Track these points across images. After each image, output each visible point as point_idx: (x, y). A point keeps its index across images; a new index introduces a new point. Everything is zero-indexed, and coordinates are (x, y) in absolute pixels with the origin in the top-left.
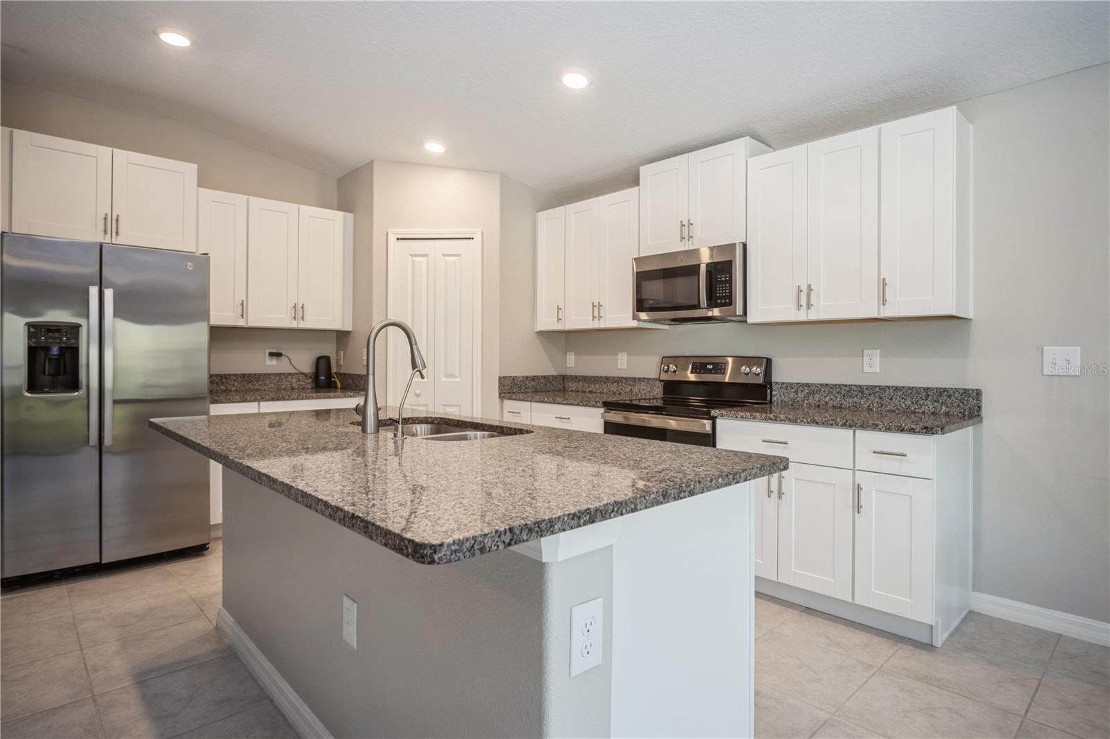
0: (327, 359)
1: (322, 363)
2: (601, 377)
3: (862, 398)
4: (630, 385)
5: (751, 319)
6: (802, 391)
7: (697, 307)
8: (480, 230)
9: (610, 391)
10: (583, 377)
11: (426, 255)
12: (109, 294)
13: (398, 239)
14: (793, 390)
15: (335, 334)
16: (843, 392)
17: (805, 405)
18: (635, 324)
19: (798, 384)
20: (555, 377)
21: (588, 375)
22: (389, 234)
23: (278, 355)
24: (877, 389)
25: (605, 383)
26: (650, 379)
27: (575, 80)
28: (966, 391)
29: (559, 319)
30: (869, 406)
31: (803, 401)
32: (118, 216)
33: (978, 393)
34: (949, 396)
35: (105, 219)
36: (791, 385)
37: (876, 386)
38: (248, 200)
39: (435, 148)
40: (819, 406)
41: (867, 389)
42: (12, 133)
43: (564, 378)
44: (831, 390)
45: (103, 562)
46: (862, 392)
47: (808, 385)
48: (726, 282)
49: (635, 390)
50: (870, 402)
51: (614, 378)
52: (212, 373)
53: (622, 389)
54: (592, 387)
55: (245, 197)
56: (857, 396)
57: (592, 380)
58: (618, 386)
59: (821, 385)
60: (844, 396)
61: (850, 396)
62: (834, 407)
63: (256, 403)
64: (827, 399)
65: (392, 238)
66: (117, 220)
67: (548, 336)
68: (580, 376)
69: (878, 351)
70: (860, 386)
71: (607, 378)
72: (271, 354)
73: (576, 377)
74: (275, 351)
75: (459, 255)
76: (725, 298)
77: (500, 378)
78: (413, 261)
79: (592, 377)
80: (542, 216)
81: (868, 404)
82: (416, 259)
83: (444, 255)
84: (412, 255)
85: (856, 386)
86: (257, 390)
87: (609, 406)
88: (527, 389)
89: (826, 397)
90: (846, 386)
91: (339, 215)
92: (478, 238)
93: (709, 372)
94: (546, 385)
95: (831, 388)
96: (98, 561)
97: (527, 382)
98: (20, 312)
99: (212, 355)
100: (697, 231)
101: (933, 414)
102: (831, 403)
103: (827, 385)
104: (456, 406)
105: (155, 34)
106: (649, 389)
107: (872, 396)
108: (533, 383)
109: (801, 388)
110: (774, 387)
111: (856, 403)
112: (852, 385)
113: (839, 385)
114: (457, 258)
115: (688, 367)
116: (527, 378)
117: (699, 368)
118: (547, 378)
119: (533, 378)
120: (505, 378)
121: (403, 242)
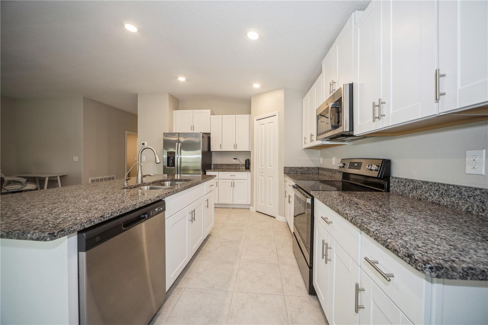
0: (248, 160)
3: (460, 199)
6: (408, 185)
8: (277, 112)
11: (264, 124)
12: (180, 144)
13: (257, 120)
14: (403, 184)
16: (441, 191)
17: (410, 197)
19: (406, 179)
20: (313, 168)
23: (236, 159)
24: (478, 192)
29: (305, 143)
30: (468, 208)
31: (409, 193)
32: (194, 126)
35: (191, 127)
37: (476, 189)
38: (222, 116)
39: (256, 86)
40: (421, 200)
41: (466, 191)
43: (319, 168)
44: (431, 187)
46: (461, 193)
47: (412, 181)
49: (336, 175)
50: (469, 204)
56: (455, 196)
59: (422, 182)
60: (442, 194)
61: (448, 196)
63: (218, 172)
64: (427, 195)
65: (255, 120)
69: (484, 151)
70: (458, 187)
72: (234, 159)
75: (272, 122)
80: (304, 100)
81: (466, 206)
82: (261, 126)
83: (269, 123)
85: (454, 186)
86: (230, 169)
88: (298, 172)
89: (426, 193)
90: (444, 185)
91: (248, 116)
93: (356, 167)
94: (308, 171)
95: (431, 186)
97: (298, 170)
98: (166, 149)
102: (430, 199)
103: (427, 182)
105: (177, 78)
107: (472, 198)
108: (301, 170)
109: (408, 183)
110: (391, 180)
111: (454, 203)
112: (450, 185)
113: (438, 184)
114: (272, 123)
115: (348, 165)
116: (297, 168)
117: (352, 165)
118: (308, 168)
119: (301, 168)
120: (286, 167)
121: (258, 121)
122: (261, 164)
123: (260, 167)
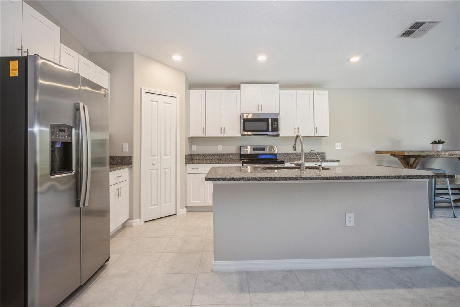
2: (212, 154)
4: (225, 156)
5: (281, 135)
6: (286, 155)
7: (267, 131)
8: (179, 94)
9: (216, 159)
10: (202, 154)
11: (157, 102)
13: (146, 92)
14: (283, 155)
21: (205, 153)
22: (142, 90)
25: (213, 156)
26: (234, 154)
27: (262, 58)
28: (323, 153)
29: (204, 133)
31: (286, 158)
33: (325, 153)
34: (320, 154)
36: (282, 153)
40: (290, 159)
43: (192, 155)
48: (276, 124)
51: (218, 154)
53: (221, 158)
54: (207, 158)
55: (78, 54)
57: (207, 155)
58: (220, 157)
61: (298, 156)
62: (294, 159)
64: (292, 157)
65: (144, 92)
68: (201, 154)
71: (215, 154)
73: (199, 154)
76: (276, 129)
77: (186, 155)
79: (207, 154)
80: (192, 92)
82: (153, 103)
83: (164, 103)
84: (151, 101)
85: (299, 153)
92: (178, 97)
93: (260, 150)
101: (317, 158)
106: (233, 157)
110: (278, 154)
114: (170, 104)
115: (251, 149)
117: (256, 150)
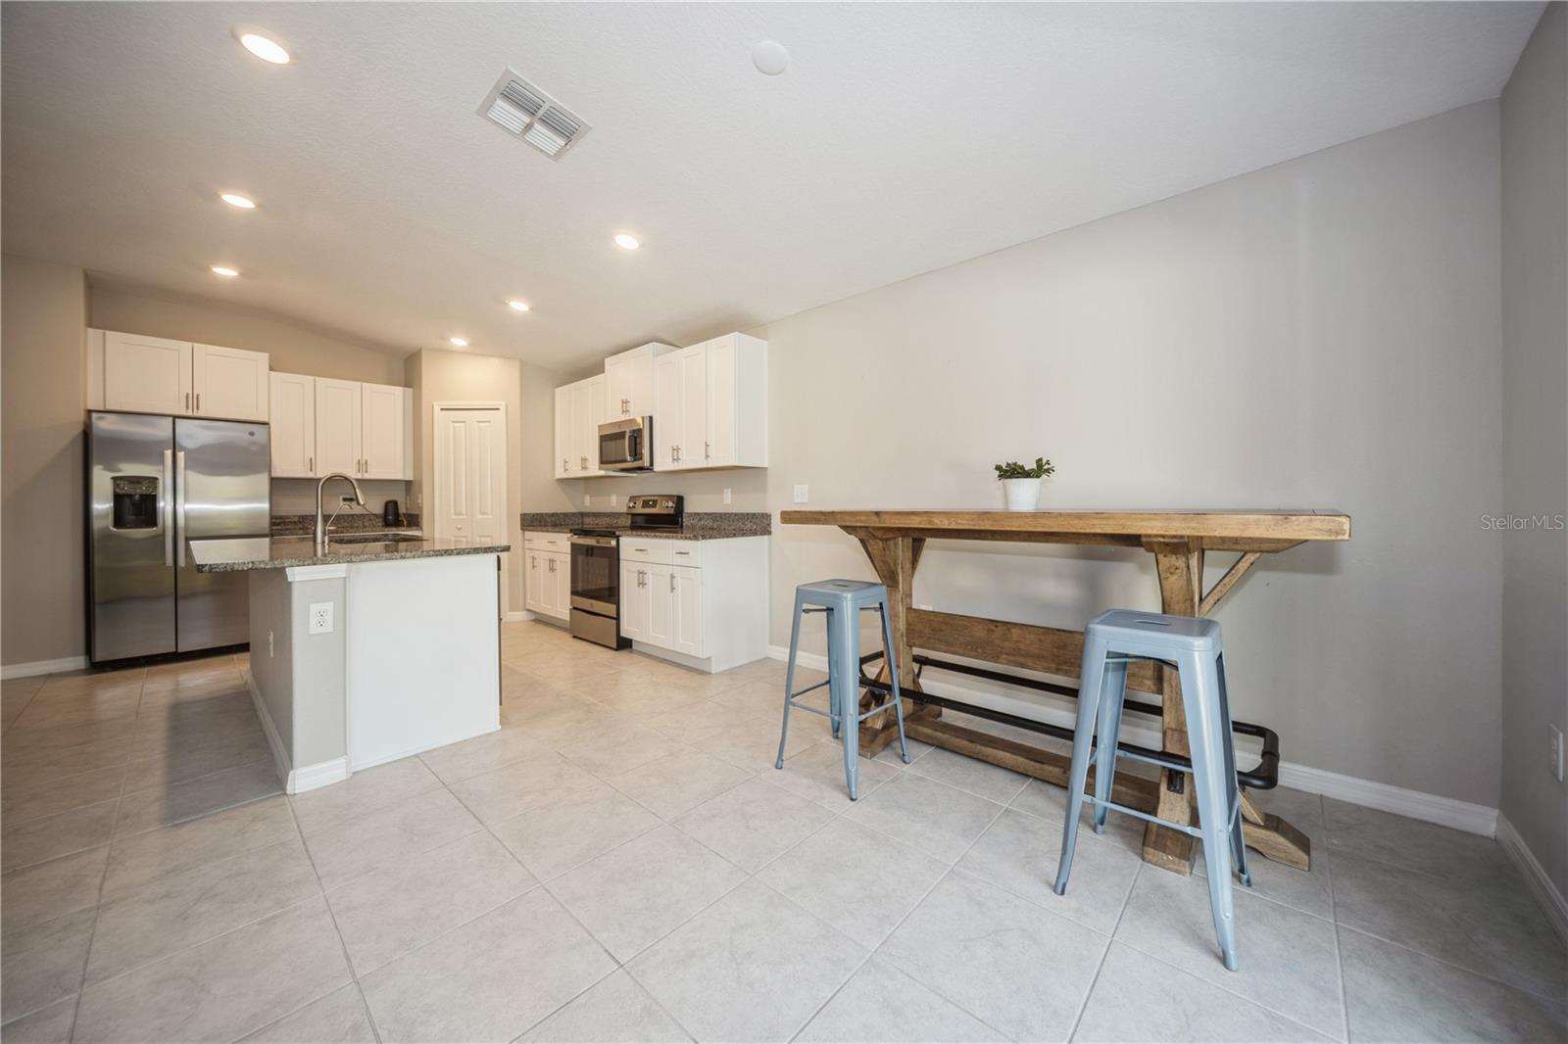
0: (395, 503)
1: (391, 507)
3: (721, 521)
4: (616, 518)
5: (657, 467)
6: (696, 518)
7: (625, 461)
8: (504, 403)
9: (606, 523)
10: (592, 513)
11: (464, 422)
12: (181, 455)
13: (442, 409)
14: (703, 518)
15: (403, 483)
16: (714, 518)
18: (602, 473)
19: (695, 513)
20: (573, 514)
22: (435, 407)
23: (350, 500)
24: (728, 515)
25: (604, 517)
28: (763, 514)
29: (566, 470)
30: (725, 526)
31: (697, 525)
32: (198, 395)
34: (756, 518)
35: (187, 397)
36: (691, 515)
37: (727, 513)
39: (459, 342)
41: (723, 515)
42: (104, 335)
43: (583, 514)
44: (708, 517)
45: (179, 651)
46: (721, 518)
47: (698, 514)
48: (640, 444)
49: (619, 522)
50: (725, 524)
52: (274, 514)
55: (311, 378)
58: (610, 519)
59: (704, 513)
60: (714, 520)
61: (717, 521)
62: (710, 528)
65: (437, 409)
66: (197, 398)
67: (567, 483)
69: (730, 489)
70: (720, 514)
72: (345, 500)
73: (589, 513)
74: (348, 497)
75: (489, 422)
76: (639, 454)
77: (521, 515)
78: (454, 427)
80: (558, 390)
82: (456, 425)
83: (478, 422)
84: (453, 422)
85: (718, 513)
87: (575, 532)
89: (706, 522)
91: (399, 390)
92: (503, 408)
93: (650, 506)
95: (708, 515)
96: (174, 650)
97: (548, 518)
98: (108, 468)
99: (274, 497)
100: (631, 407)
102: (708, 526)
103: (706, 513)
104: (488, 536)
105: (208, 268)
107: (725, 520)
108: (552, 518)
109: (696, 516)
110: (684, 515)
111: (719, 525)
114: (488, 424)
115: (640, 503)
116: (547, 514)
117: (646, 504)
118: (565, 515)
119: (553, 515)
120: (525, 514)
121: (444, 412)
122: (455, 510)
123: (453, 517)
